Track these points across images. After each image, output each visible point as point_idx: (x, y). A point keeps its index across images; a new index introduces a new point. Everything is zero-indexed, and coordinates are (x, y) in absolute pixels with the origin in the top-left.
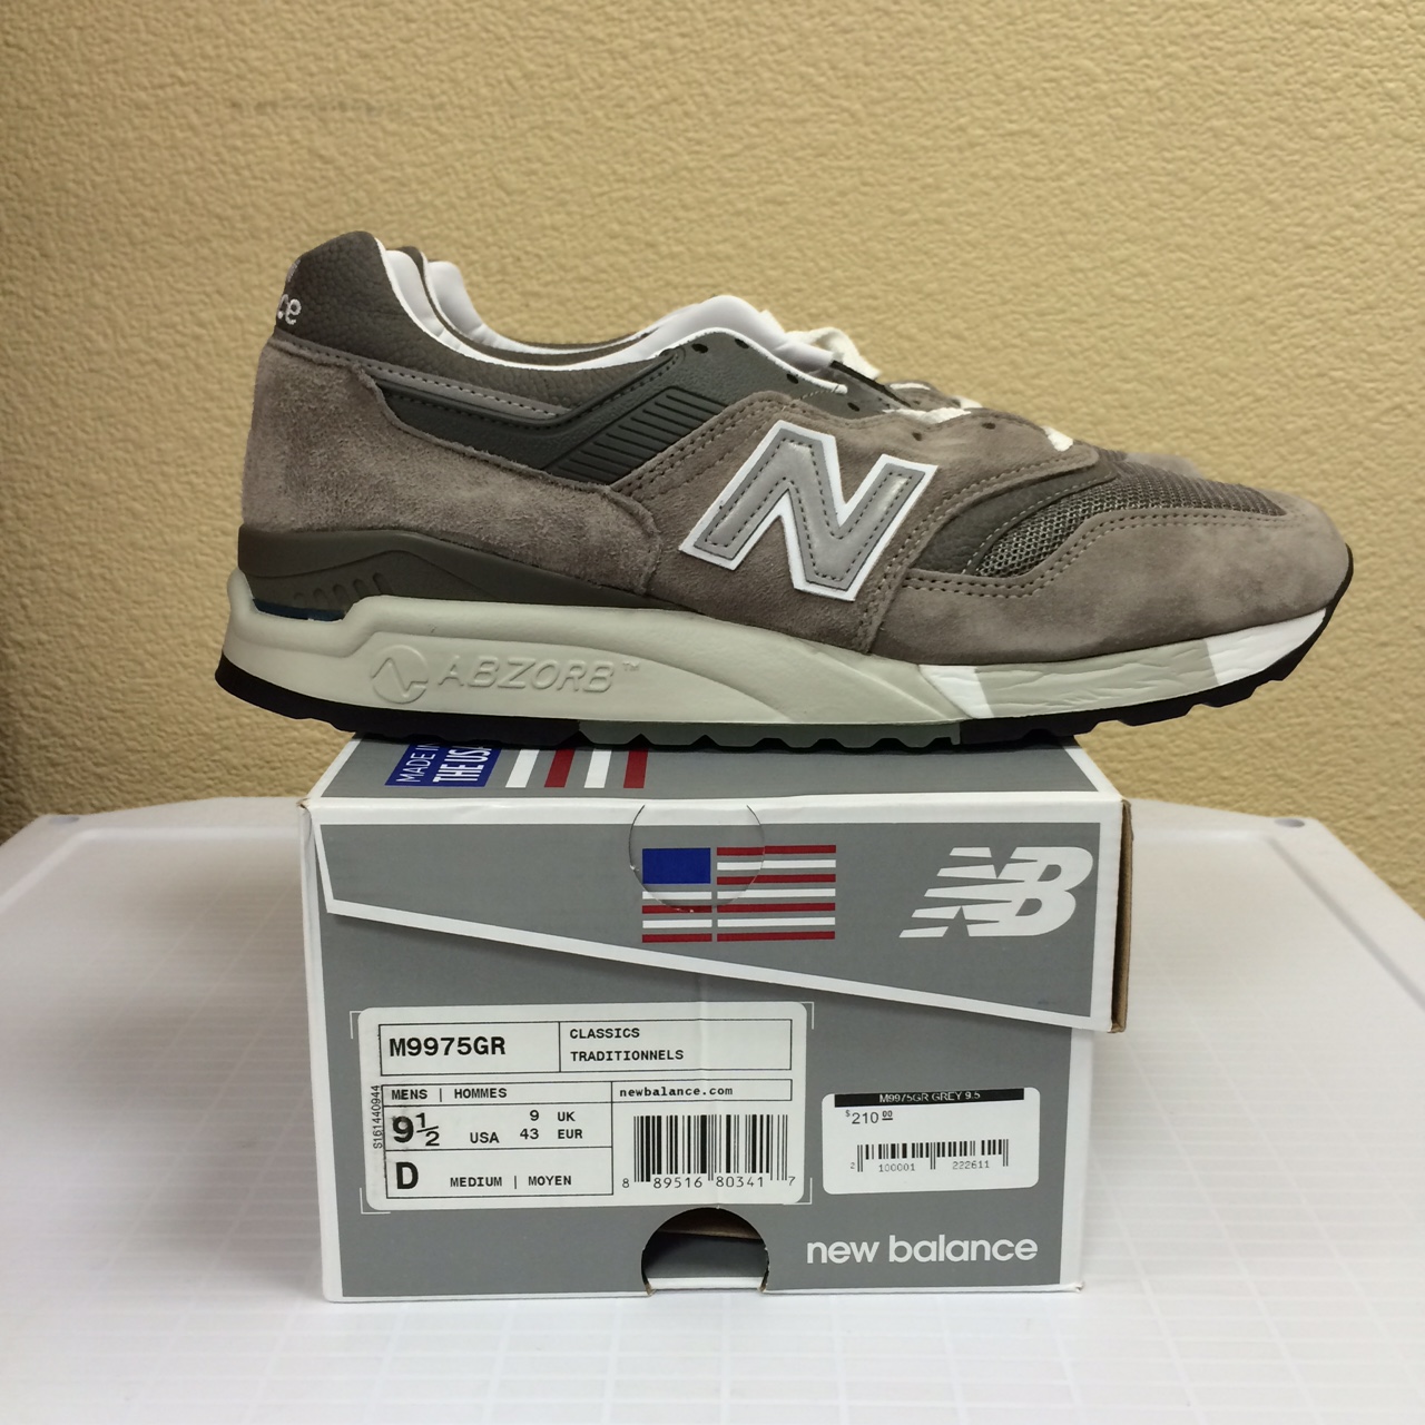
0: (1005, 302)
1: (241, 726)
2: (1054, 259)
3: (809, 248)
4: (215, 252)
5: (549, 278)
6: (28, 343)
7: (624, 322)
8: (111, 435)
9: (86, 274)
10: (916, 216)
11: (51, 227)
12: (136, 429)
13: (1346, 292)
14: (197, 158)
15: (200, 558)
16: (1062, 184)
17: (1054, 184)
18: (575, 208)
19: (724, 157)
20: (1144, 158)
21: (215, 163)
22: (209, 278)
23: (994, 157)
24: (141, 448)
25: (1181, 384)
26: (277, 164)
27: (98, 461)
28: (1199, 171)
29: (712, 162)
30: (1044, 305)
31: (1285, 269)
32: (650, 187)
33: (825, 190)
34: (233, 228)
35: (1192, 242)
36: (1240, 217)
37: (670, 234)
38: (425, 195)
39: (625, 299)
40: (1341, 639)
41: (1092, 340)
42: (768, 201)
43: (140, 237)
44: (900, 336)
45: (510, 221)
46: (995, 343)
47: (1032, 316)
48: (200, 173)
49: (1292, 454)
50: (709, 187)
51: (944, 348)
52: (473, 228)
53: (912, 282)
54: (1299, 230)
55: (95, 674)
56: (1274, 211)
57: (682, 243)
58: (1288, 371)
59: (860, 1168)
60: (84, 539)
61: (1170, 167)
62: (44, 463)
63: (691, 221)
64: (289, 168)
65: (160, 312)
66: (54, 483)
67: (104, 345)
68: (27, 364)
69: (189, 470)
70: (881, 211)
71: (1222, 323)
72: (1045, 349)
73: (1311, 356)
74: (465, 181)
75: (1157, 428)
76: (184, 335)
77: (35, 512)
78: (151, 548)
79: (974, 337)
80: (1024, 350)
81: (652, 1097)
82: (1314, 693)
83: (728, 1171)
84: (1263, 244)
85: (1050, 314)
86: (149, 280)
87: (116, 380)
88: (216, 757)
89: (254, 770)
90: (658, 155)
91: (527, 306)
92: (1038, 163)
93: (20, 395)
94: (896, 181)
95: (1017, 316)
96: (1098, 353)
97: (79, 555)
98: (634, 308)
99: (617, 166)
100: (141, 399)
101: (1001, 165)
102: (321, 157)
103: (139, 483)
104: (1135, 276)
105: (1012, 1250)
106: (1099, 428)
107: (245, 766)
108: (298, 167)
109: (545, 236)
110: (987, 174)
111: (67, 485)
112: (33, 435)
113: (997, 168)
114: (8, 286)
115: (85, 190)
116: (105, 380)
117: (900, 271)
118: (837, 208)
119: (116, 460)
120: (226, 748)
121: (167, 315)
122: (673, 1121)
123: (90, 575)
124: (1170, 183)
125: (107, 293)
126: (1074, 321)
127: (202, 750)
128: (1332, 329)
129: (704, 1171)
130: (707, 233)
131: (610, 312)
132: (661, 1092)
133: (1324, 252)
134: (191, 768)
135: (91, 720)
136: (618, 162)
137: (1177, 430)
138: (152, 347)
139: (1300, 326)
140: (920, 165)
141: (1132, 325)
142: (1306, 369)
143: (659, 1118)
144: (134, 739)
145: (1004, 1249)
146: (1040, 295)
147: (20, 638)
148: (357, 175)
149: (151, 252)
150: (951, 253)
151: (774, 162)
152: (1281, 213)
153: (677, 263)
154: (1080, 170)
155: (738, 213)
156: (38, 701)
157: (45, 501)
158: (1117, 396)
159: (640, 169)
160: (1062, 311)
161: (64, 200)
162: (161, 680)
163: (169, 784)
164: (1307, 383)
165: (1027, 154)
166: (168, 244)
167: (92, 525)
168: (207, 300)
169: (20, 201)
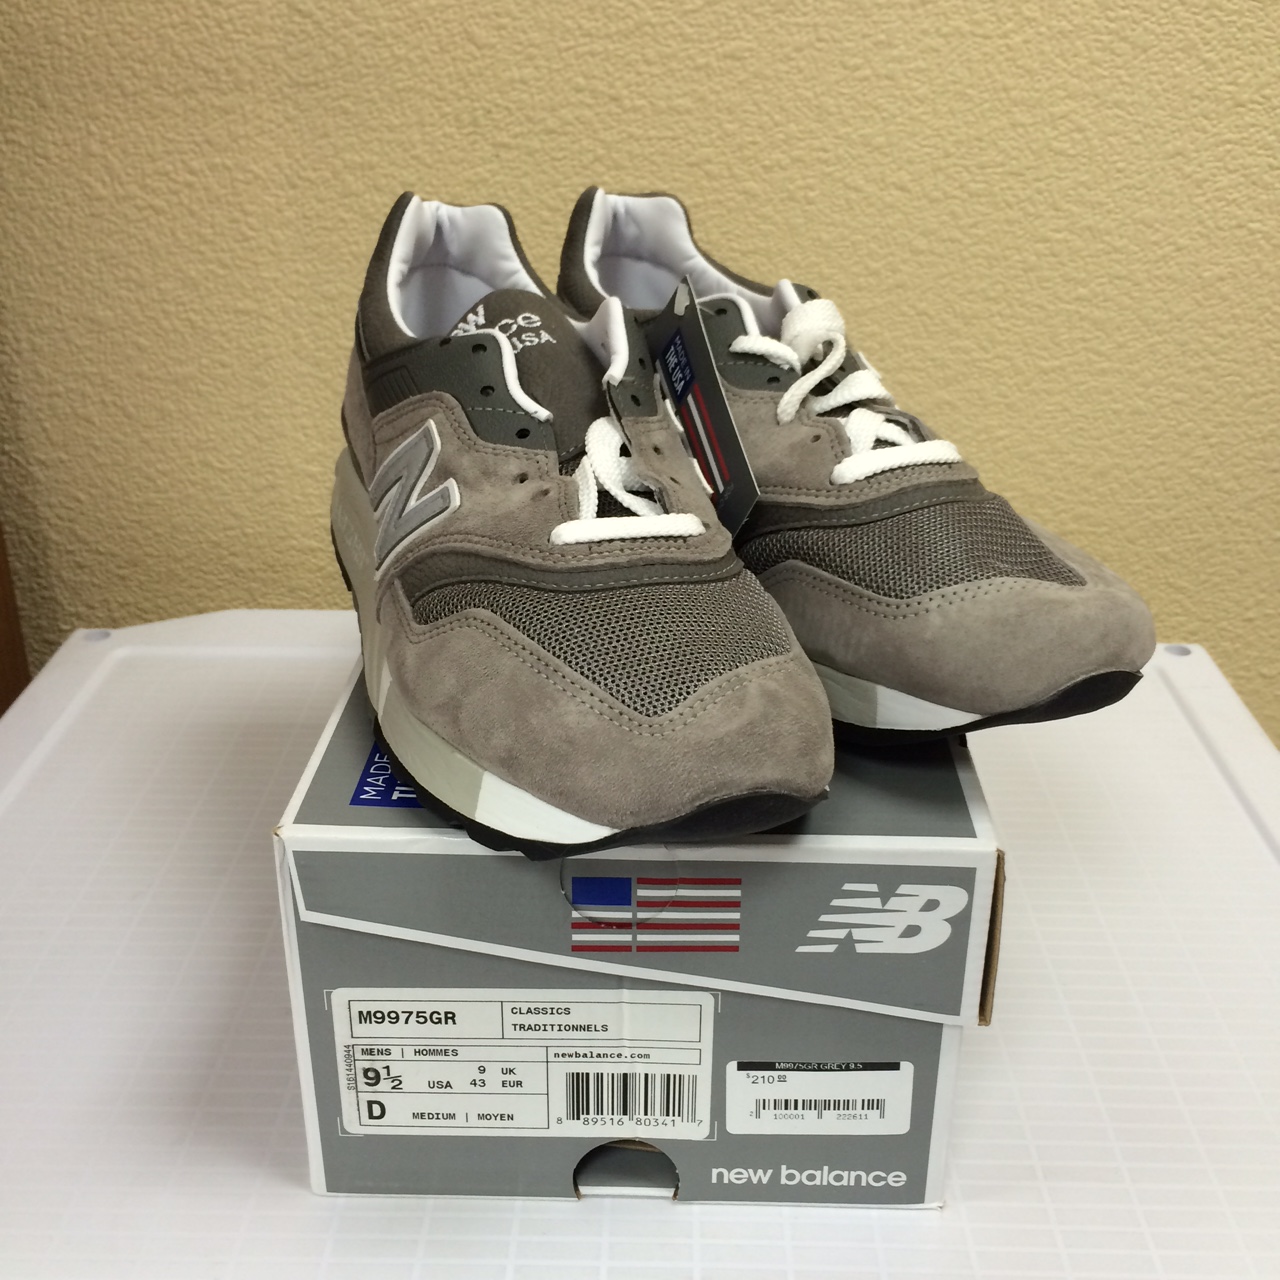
0: (948, 155)
1: (245, 535)
2: (997, 114)
3: (765, 102)
4: (202, 103)
5: (518, 130)
6: (31, 189)
7: (589, 172)
8: (113, 274)
9: (82, 124)
10: (868, 72)
11: (47, 80)
12: (137, 269)
13: (1271, 149)
14: (182, 13)
15: (200, 387)
16: (1008, 41)
17: (1001, 42)
18: (542, 62)
19: (686, 13)
20: (1088, 17)
21: (199, 17)
22: (198, 128)
23: (944, 14)
24: (141, 287)
25: (1108, 233)
26: (258, 18)
27: (104, 299)
28: (1140, 30)
29: (674, 18)
30: (985, 158)
31: (1214, 126)
32: (614, 42)
33: (781, 46)
34: (218, 80)
35: (1129, 99)
36: (1176, 76)
37: (633, 88)
38: (400, 48)
39: (590, 151)
40: (1236, 465)
41: (1028, 192)
42: (726, 56)
43: (131, 89)
44: (847, 187)
45: (481, 75)
46: (936, 194)
47: (973, 169)
48: (184, 27)
49: (1206, 299)
50: (670, 42)
51: (888, 199)
52: (446, 81)
53: (861, 136)
54: (1230, 88)
55: (113, 490)
56: (1208, 70)
57: (645, 97)
58: (1210, 223)
59: (758, 1115)
60: (95, 370)
61: (1112, 26)
62: (54, 300)
63: (652, 76)
64: (269, 22)
65: (154, 160)
66: (65, 319)
67: (104, 192)
68: (32, 209)
69: (188, 308)
70: (834, 66)
71: (1151, 177)
72: (983, 200)
73: (1233, 208)
74: (438, 35)
75: (1083, 275)
76: (176, 182)
77: (49, 345)
78: (157, 378)
79: (918, 189)
80: (964, 201)
81: (581, 1059)
82: (1208, 513)
83: (646, 1114)
84: (1196, 101)
85: (990, 167)
86: (141, 130)
87: (116, 224)
88: (226, 562)
89: (259, 574)
90: (622, 10)
91: (497, 156)
92: (986, 21)
93: (28, 237)
94: (851, 37)
95: (960, 169)
96: (1034, 204)
97: (92, 384)
98: (598, 159)
99: (583, 21)
100: (140, 242)
101: (951, 23)
102: (299, 11)
103: (141, 319)
104: (1072, 131)
105: (885, 1179)
106: (1031, 275)
107: (251, 570)
108: (278, 22)
109: (514, 89)
110: (938, 30)
111: (76, 320)
112: (42, 274)
113: (947, 25)
114: (10, 135)
115: (76, 42)
116: (105, 224)
117: (850, 125)
118: (793, 63)
119: (120, 298)
120: (233, 554)
121: (160, 163)
122: (599, 1077)
123: (103, 402)
124: (1112, 42)
125: (103, 142)
126: (1011, 174)
127: (212, 556)
128: (1254, 183)
129: (625, 1113)
130: (668, 87)
131: (575, 163)
132: (589, 1055)
133: (1252, 110)
134: (202, 571)
135: (110, 528)
136: (583, 17)
137: (1102, 277)
138: (148, 194)
139: (1224, 181)
140: (874, 22)
141: (1067, 178)
142: (1226, 221)
143: (588, 1074)
144: (151, 546)
145: (877, 1179)
146: (981, 149)
147: (43, 457)
148: (334, 28)
149: (142, 103)
150: (900, 108)
151: (733, 18)
152: (1215, 72)
153: (640, 117)
154: (1027, 28)
155: (698, 68)
156: (63, 512)
157: (57, 335)
158: (1048, 245)
159: (605, 25)
160: (1002, 165)
161: (57, 53)
162: (172, 494)
163: (185, 585)
164: (1227, 234)
165: (976, 12)
166: (158, 95)
167: (102, 357)
168: (197, 149)
169: (16, 54)
